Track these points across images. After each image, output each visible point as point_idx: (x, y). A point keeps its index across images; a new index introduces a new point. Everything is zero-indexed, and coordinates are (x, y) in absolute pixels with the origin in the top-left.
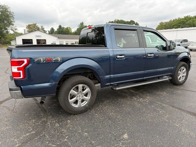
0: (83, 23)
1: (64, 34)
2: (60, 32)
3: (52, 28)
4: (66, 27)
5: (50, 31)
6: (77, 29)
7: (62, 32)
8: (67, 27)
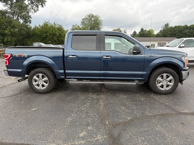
0: (168, 24)
1: (145, 37)
2: (141, 35)
3: (135, 31)
4: (148, 30)
5: (133, 34)
6: (160, 31)
7: (143, 34)
8: (150, 30)
